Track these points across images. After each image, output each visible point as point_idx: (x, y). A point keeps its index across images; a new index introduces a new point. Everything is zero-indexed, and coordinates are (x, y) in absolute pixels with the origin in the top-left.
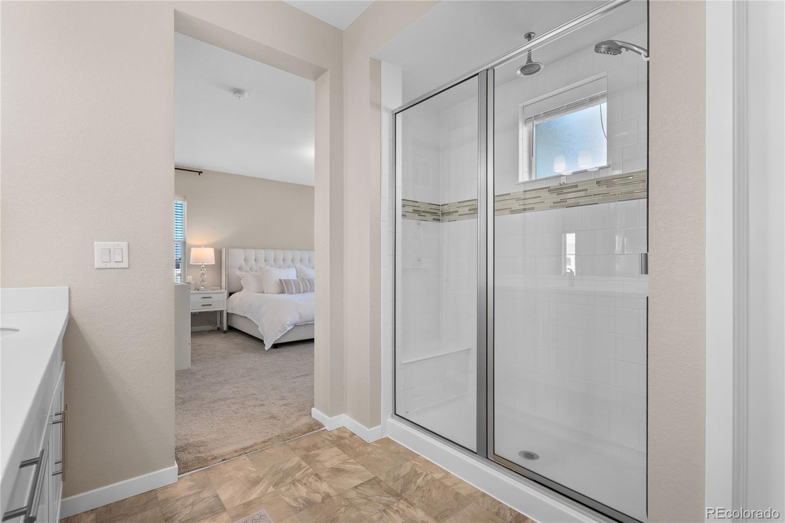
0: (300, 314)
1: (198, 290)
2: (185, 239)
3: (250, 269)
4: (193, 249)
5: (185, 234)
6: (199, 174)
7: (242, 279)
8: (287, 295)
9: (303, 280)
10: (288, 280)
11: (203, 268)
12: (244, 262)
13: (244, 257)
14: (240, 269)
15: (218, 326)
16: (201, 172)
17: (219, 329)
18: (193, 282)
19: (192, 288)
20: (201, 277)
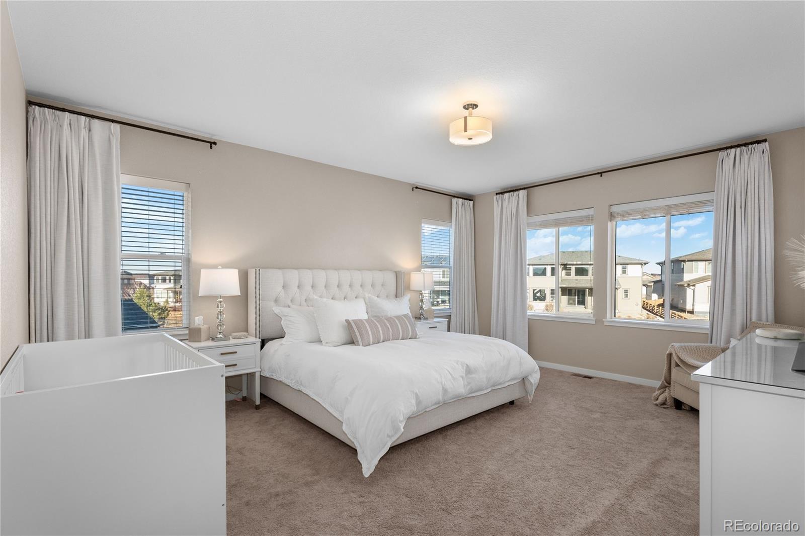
0: (417, 397)
1: (213, 339)
2: (189, 254)
3: (292, 301)
4: (203, 272)
5: (188, 245)
6: (211, 147)
7: (283, 318)
8: (361, 347)
9: (379, 319)
10: (359, 320)
11: (220, 302)
12: (283, 291)
13: (282, 282)
14: (276, 301)
15: (245, 394)
16: (215, 143)
17: (244, 399)
18: (204, 327)
19: (204, 335)
20: (218, 318)
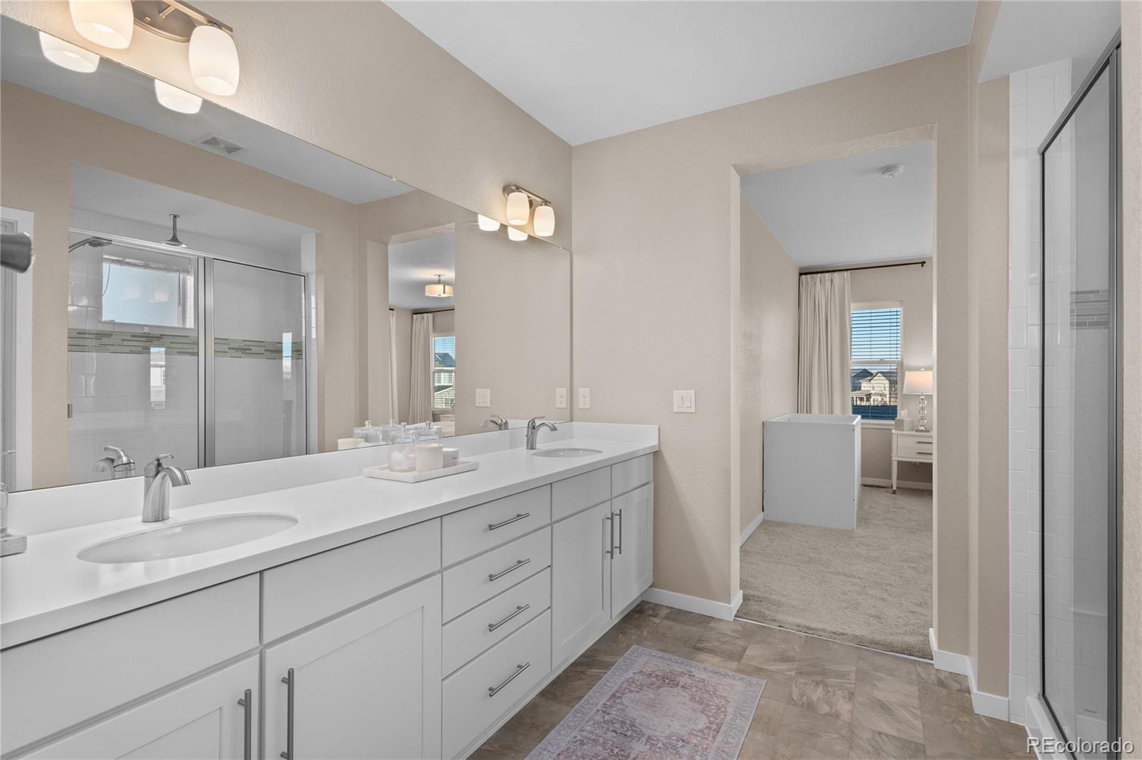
1: (916, 431)
2: (902, 359)
4: (908, 373)
6: (922, 266)
11: (922, 399)
16: (924, 262)
18: (908, 419)
19: (906, 426)
20: (920, 413)
